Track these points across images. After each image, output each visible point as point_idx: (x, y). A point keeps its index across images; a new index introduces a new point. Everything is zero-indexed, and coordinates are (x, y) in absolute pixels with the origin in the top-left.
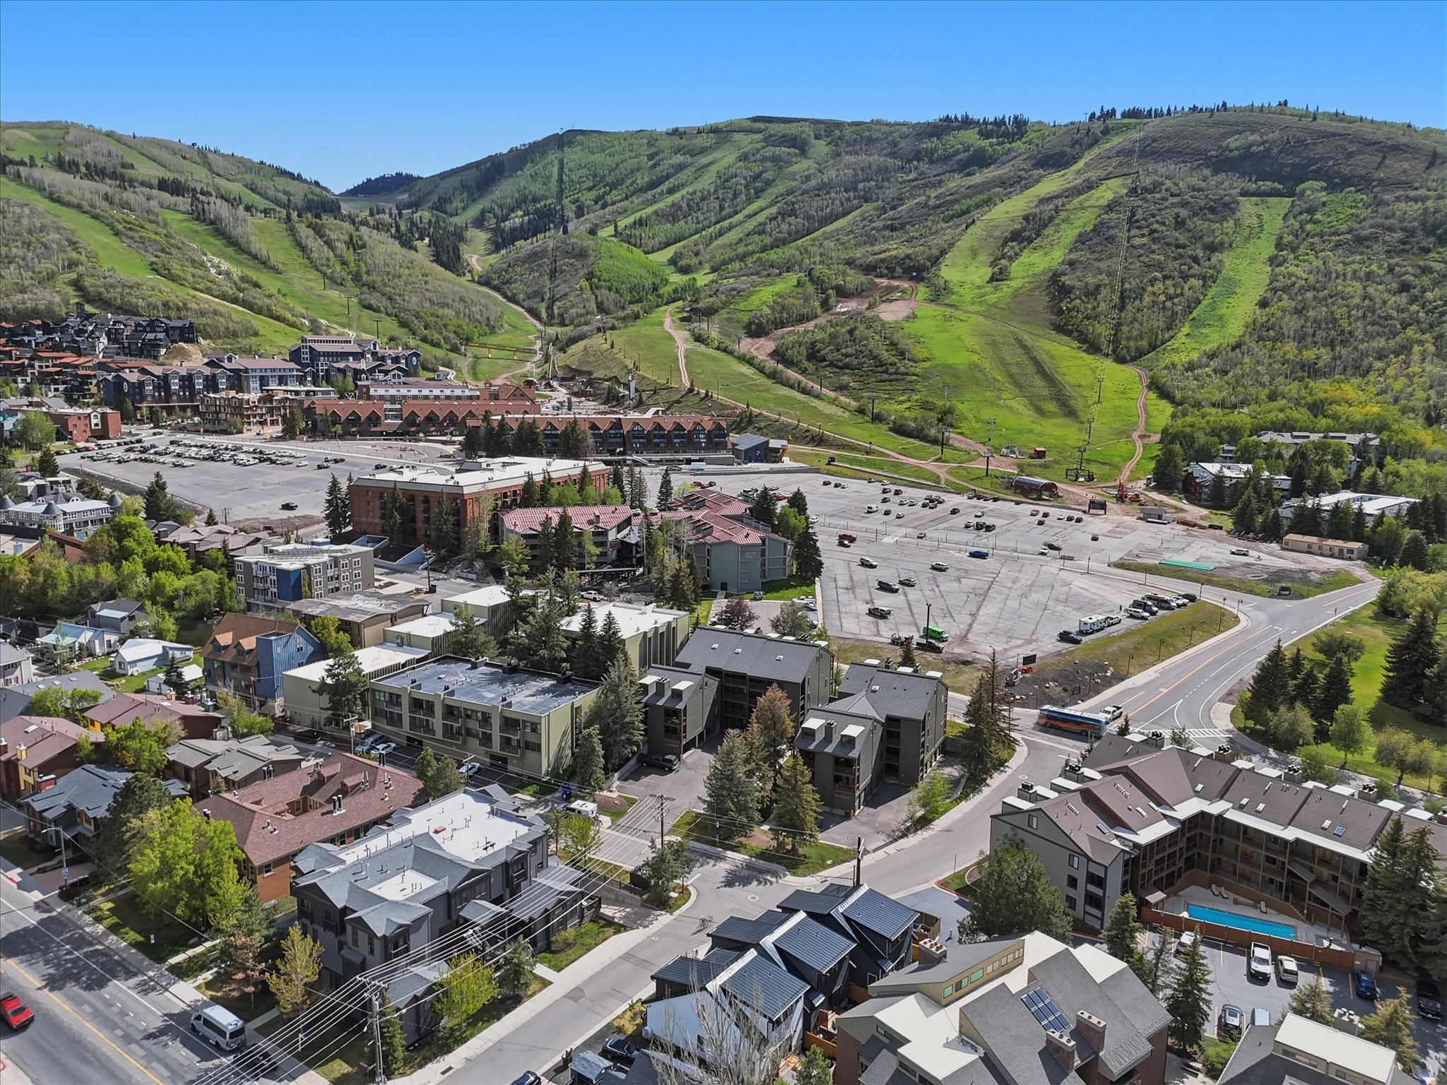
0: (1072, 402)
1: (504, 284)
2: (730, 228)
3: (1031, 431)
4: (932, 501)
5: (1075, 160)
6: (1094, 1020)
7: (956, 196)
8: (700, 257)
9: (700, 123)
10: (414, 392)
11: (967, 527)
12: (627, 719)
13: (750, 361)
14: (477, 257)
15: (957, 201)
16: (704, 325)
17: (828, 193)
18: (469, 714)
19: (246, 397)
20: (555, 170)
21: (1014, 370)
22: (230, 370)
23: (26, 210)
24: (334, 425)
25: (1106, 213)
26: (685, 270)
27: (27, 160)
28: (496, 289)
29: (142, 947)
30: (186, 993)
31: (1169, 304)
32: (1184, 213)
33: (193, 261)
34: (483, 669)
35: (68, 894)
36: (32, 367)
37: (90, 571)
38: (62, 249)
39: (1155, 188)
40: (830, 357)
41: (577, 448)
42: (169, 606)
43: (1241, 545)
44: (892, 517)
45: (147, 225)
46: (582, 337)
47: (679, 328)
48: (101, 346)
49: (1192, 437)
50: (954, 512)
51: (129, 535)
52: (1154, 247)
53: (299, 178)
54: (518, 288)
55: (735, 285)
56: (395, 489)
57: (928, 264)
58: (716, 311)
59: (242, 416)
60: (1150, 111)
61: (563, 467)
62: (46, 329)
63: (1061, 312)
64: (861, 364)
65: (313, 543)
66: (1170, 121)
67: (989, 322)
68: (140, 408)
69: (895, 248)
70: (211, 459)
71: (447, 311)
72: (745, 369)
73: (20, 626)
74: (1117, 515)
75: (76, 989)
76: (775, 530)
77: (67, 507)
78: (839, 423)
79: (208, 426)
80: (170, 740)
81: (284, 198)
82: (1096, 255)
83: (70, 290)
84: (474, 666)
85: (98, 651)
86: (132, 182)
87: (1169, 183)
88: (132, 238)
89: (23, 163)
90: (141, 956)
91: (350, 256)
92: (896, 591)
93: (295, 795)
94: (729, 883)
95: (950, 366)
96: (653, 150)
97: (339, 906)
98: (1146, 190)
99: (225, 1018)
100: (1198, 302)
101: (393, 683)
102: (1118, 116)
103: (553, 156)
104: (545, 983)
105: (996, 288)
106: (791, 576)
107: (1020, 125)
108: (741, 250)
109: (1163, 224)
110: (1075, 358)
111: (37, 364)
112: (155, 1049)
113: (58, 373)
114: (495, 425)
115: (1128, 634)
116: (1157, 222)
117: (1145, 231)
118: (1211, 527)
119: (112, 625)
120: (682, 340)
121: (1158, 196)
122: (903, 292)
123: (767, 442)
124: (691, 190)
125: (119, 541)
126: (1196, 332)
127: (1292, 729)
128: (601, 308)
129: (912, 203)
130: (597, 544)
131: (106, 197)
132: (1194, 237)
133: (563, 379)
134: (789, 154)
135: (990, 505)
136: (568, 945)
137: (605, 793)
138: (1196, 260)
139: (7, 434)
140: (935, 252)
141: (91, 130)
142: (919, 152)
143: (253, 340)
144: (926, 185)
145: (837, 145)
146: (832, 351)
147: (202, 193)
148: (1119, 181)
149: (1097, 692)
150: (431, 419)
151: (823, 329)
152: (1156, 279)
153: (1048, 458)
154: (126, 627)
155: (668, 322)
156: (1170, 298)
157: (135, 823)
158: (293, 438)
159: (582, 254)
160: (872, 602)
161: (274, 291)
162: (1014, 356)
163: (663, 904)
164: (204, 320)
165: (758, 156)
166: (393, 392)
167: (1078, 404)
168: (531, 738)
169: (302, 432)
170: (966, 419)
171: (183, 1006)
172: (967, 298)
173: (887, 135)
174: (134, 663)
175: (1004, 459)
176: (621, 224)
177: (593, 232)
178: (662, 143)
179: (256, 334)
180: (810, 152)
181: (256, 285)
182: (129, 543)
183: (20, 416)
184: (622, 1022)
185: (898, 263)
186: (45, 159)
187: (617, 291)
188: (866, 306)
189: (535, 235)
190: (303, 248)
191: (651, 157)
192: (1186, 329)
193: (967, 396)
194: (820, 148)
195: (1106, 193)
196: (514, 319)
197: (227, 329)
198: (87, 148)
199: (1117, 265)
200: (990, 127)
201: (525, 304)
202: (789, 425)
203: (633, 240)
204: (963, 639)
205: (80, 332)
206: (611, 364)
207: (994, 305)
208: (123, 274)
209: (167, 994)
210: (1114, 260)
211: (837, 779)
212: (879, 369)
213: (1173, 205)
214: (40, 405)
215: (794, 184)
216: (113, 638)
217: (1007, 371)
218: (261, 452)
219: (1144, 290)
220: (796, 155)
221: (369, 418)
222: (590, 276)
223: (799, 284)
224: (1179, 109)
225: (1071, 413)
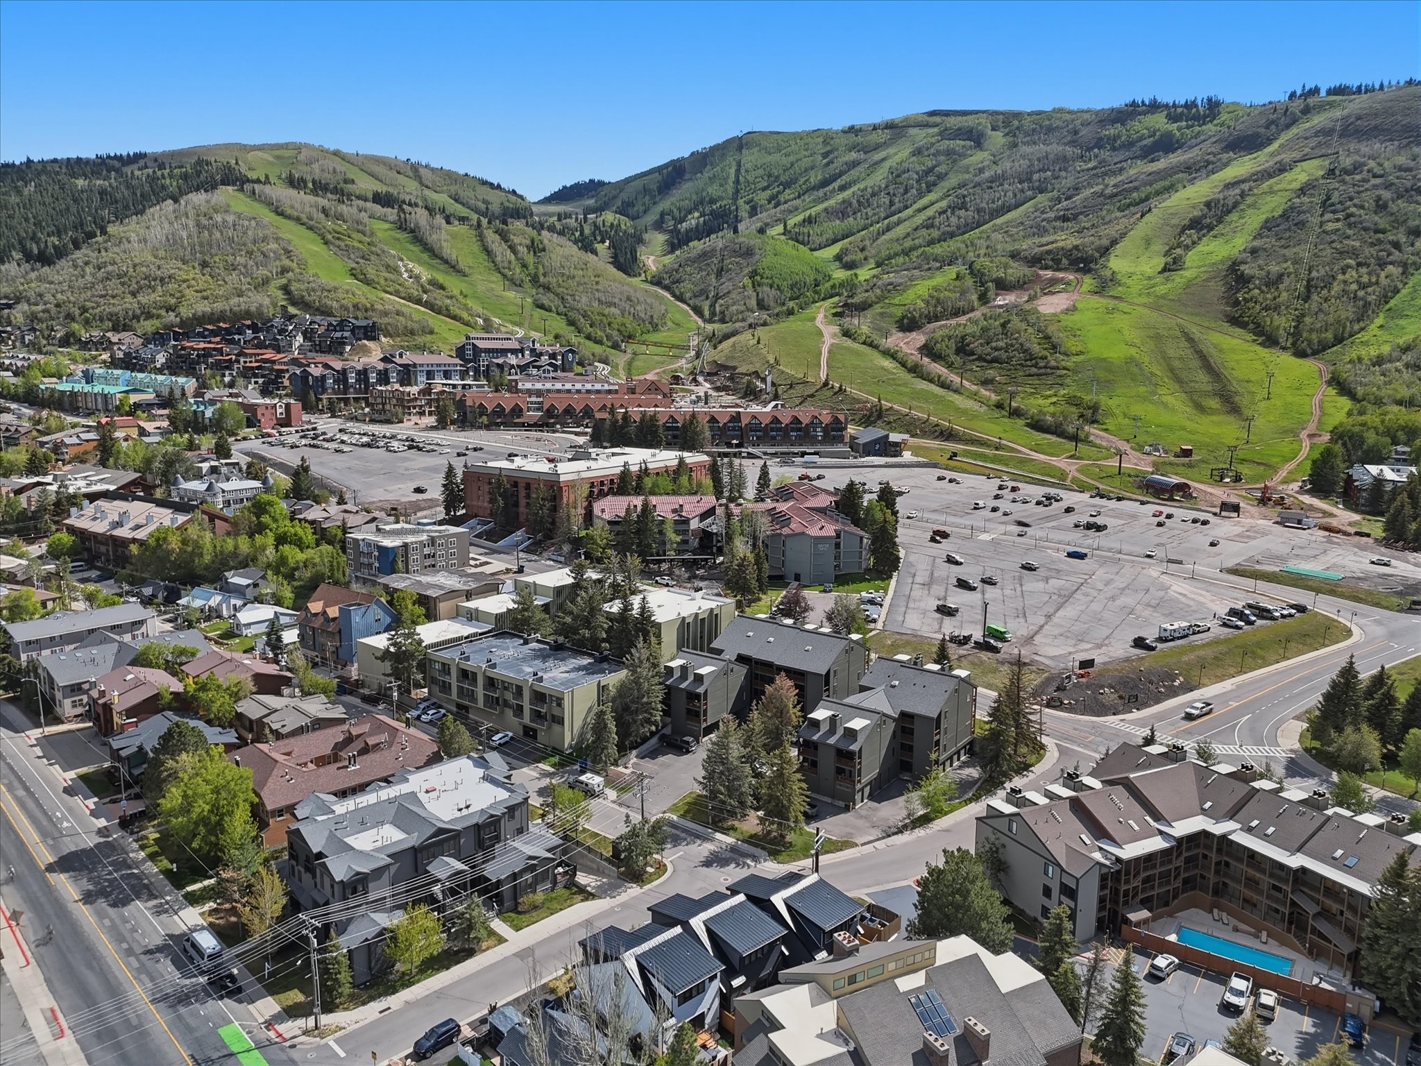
0: (1237, 399)
1: (674, 283)
2: (899, 223)
3: (1184, 428)
4: (1048, 498)
5: (1270, 141)
6: (979, 1028)
7: (1135, 184)
8: (866, 253)
9: (877, 120)
10: (558, 386)
11: (1076, 526)
12: (645, 700)
13: (891, 354)
14: (653, 258)
15: (1136, 189)
16: (856, 321)
17: (1002, 185)
18: (506, 686)
19: (408, 389)
20: (733, 171)
21: (1177, 364)
22: (400, 365)
23: (253, 223)
24: (481, 416)
25: (1299, 197)
26: (850, 266)
27: (263, 180)
28: (667, 288)
29: (167, 873)
30: (191, 917)
31: (1361, 293)
32: (1386, 195)
33: (388, 267)
34: (534, 645)
35: (126, 823)
36: (238, 362)
37: (230, 543)
38: (278, 258)
39: (1355, 169)
40: (979, 351)
41: (693, 440)
42: (290, 577)
43: (1383, 554)
44: (999, 514)
45: (355, 235)
46: (734, 333)
47: (830, 323)
48: (297, 344)
49: (1362, 437)
50: (1069, 510)
51: (266, 512)
52: (1350, 232)
53: (499, 187)
54: (686, 287)
55: (893, 280)
56: (500, 475)
57: (1097, 255)
58: (870, 306)
59: (404, 407)
60: (1359, 87)
61: (665, 458)
62: (255, 328)
63: (1237, 303)
64: (1010, 358)
65: (419, 524)
66: (1380, 96)
67: (1155, 314)
68: (321, 400)
69: (1065, 239)
70: (368, 445)
71: (613, 310)
72: (887, 363)
73: (166, 588)
74: (1254, 518)
75: (104, 905)
76: (856, 522)
77: (227, 486)
78: (974, 416)
79: (376, 416)
80: (241, 694)
81: (483, 207)
82: (1283, 242)
83: (280, 294)
84: (526, 642)
85: (225, 613)
86: (349, 196)
87: (1372, 164)
88: (339, 247)
89: (258, 181)
90: (166, 882)
91: (530, 259)
92: (974, 589)
93: (327, 750)
94: (707, 863)
95: (1105, 360)
96: (828, 148)
97: (315, 851)
98: (1346, 171)
99: (207, 941)
100: (1396, 291)
101: (446, 655)
102: (1323, 93)
103: (731, 160)
104: (501, 940)
105: (1167, 279)
106: (868, 570)
107: (1214, 106)
108: (908, 243)
109: (1362, 207)
110: (1247, 351)
111: (242, 360)
112: (149, 964)
113: (258, 368)
114: (620, 417)
115: (1216, 642)
116: (1355, 206)
117: (1340, 216)
118: (1357, 534)
119: (239, 591)
120: (830, 333)
121: (1358, 177)
122: (1068, 284)
123: (887, 436)
124: (862, 186)
125: (258, 518)
126: (1392, 324)
127: (1356, 754)
128: (761, 305)
129: (1088, 192)
130: (677, 532)
131: (325, 211)
132: (1396, 221)
133: (709, 374)
134: (963, 147)
135: (1113, 504)
136: (535, 908)
137: (621, 769)
138: (1396, 245)
139: (207, 421)
140: (1105, 242)
141: (322, 150)
142: (1101, 139)
143: (429, 338)
144: (1105, 174)
145: (1014, 136)
146: (981, 345)
147: (410, 205)
148: (1315, 162)
149: (1158, 702)
150: (569, 411)
151: (976, 322)
152: (1348, 266)
153: (1195, 457)
154: (250, 593)
155: (820, 317)
156: (1363, 287)
157: (170, 763)
158: (444, 428)
159: (748, 253)
160: (945, 599)
161: (456, 292)
162: (1178, 350)
163: (637, 877)
164: (385, 320)
165: (932, 151)
166: (539, 386)
167: (1243, 401)
168: (556, 712)
169: (453, 423)
170: (1113, 415)
171: (185, 928)
172: (1135, 289)
173: (1067, 123)
174: (249, 625)
175: (1145, 457)
176: (791, 223)
177: (761, 231)
178: (837, 141)
179: (432, 332)
180: (986, 145)
181: (442, 288)
182: (265, 519)
183: (219, 405)
184: (558, 983)
185: (1064, 255)
186: (280, 177)
187: (778, 288)
188: (1026, 298)
189: (708, 235)
190: (488, 252)
191: (825, 155)
192: (1379, 321)
193: (1119, 391)
194: (997, 139)
195: (1299, 176)
196: (678, 317)
197: (406, 327)
198: (316, 166)
199: (1304, 252)
200: (1179, 110)
201: (691, 302)
202: (919, 419)
203: (801, 238)
204: (1029, 640)
205: (281, 332)
206: (755, 360)
207: (1163, 297)
208: (325, 279)
209: (176, 917)
210: (1303, 246)
211: (840, 771)
212: (1029, 363)
213: (1375, 187)
214: (237, 396)
215: (967, 176)
216: (239, 603)
217: (1168, 365)
218: (413, 440)
219: (1334, 278)
220: (971, 147)
221: (513, 410)
222: (752, 275)
223: (958, 277)
224: (1394, 83)
225: (1232, 408)
